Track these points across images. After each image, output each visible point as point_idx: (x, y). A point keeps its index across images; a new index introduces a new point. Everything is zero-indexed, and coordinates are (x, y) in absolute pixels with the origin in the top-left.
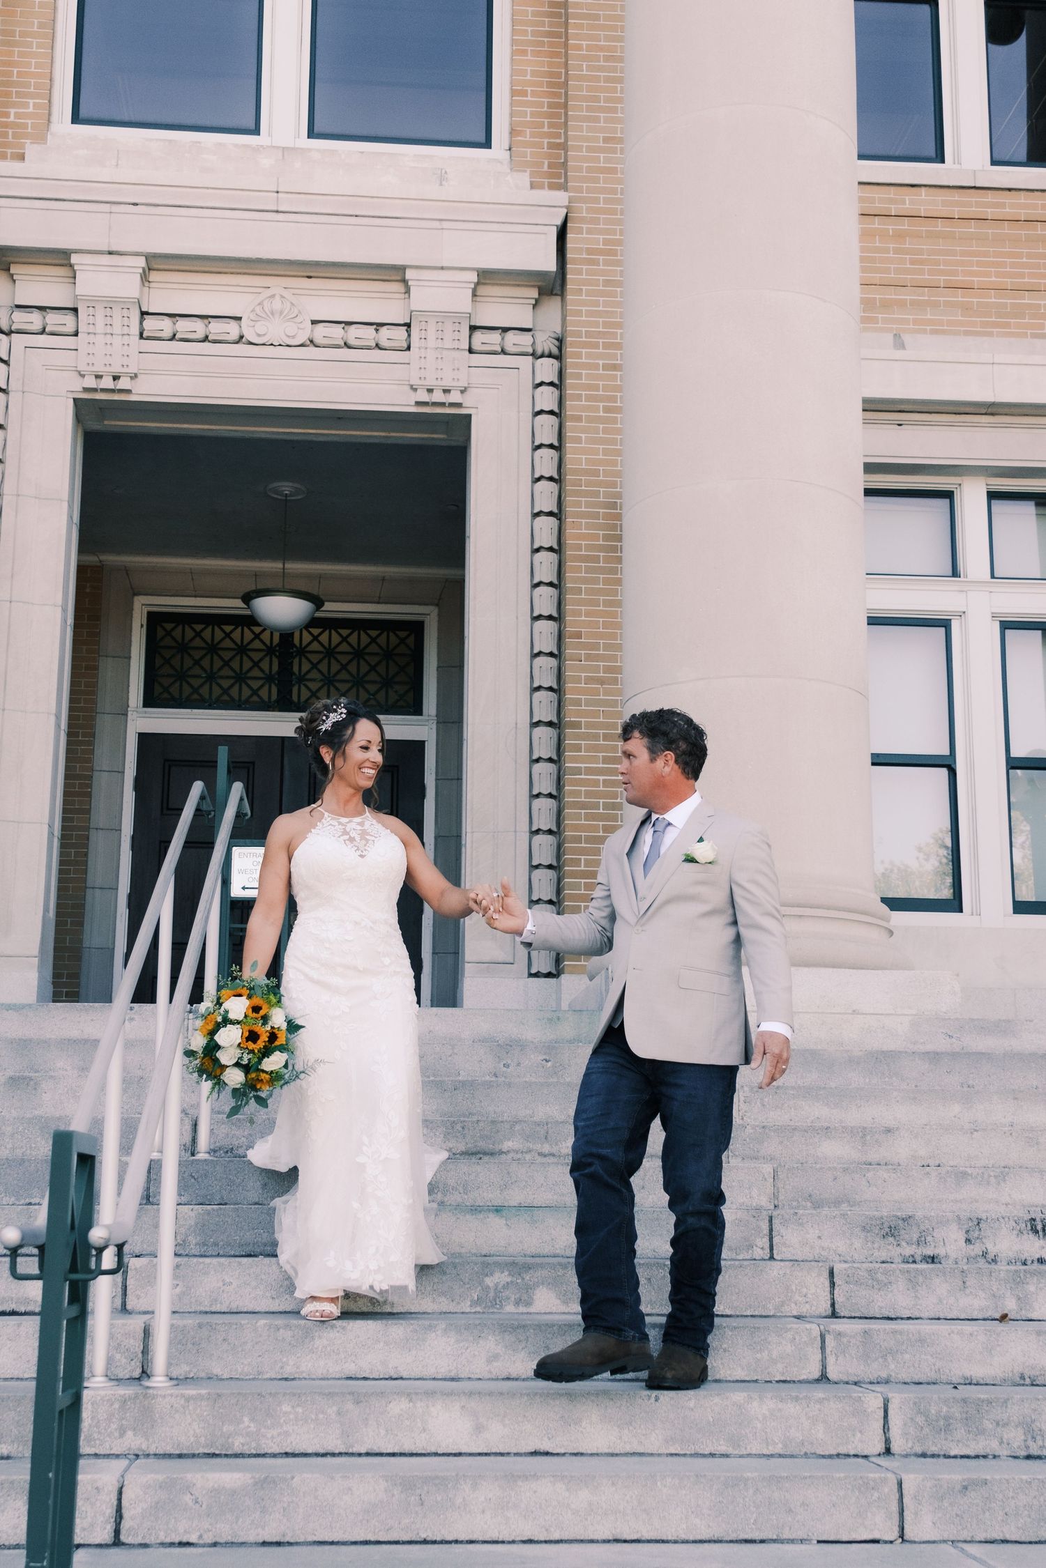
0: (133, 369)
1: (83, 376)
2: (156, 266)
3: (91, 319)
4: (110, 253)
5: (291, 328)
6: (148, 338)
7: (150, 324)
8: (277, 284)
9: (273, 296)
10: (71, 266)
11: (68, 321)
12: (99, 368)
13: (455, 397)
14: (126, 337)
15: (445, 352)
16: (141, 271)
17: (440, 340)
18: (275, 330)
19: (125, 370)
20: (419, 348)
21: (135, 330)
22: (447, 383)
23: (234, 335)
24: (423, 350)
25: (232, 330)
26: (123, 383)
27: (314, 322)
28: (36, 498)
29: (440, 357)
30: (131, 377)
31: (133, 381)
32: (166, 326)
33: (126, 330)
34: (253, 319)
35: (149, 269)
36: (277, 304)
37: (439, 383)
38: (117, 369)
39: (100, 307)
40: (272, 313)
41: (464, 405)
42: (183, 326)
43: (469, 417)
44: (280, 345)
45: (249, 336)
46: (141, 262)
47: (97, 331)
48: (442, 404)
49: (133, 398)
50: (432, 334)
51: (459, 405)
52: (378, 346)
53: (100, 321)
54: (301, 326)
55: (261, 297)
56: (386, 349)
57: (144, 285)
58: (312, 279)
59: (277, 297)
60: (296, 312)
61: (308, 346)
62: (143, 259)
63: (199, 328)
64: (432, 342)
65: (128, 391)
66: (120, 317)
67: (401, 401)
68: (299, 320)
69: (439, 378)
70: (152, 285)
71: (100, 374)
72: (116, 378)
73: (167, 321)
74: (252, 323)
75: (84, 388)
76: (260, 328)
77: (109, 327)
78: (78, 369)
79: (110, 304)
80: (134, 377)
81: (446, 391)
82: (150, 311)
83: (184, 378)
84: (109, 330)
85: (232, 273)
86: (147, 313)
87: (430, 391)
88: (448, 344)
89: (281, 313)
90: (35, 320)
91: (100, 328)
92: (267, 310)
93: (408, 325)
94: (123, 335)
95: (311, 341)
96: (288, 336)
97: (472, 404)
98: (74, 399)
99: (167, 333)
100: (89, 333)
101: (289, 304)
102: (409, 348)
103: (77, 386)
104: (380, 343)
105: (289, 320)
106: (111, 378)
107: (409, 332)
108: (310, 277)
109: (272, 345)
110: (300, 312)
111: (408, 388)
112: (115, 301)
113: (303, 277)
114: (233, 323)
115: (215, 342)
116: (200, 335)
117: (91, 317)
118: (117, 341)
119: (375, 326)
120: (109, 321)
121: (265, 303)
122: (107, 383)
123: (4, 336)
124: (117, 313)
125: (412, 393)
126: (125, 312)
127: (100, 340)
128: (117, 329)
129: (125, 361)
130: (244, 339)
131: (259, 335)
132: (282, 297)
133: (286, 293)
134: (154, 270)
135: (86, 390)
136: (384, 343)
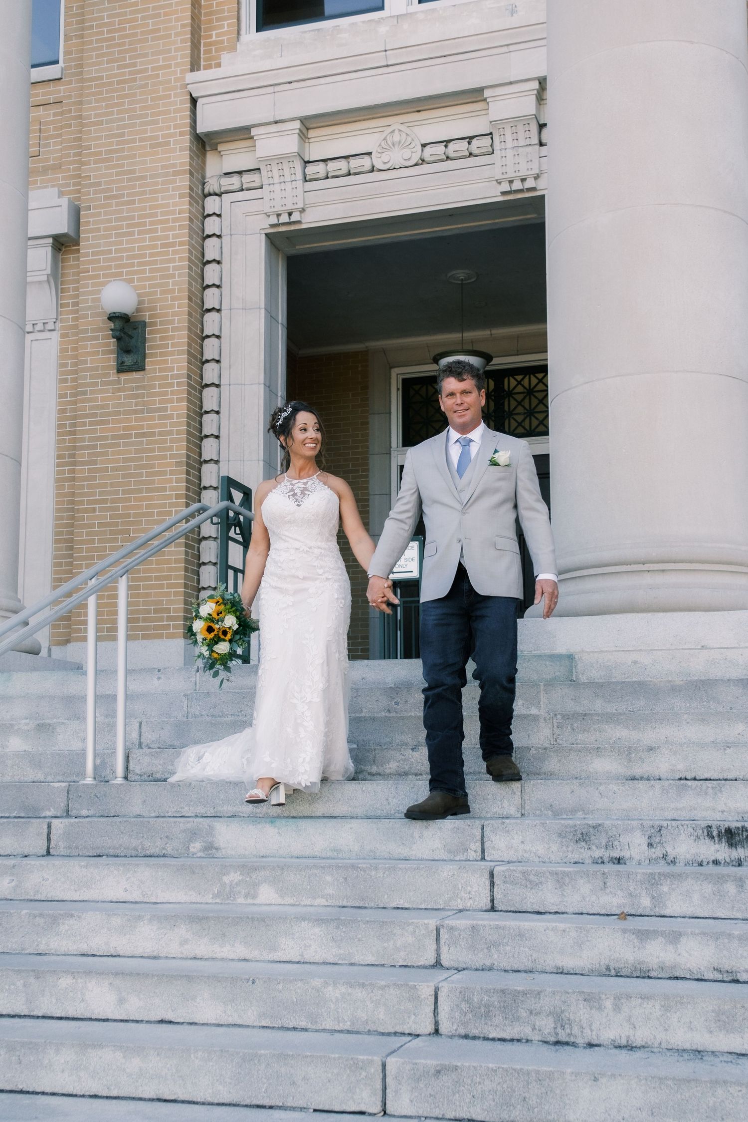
0: (300, 205)
1: (269, 216)
2: (311, 126)
3: (270, 174)
4: (276, 122)
5: (407, 153)
6: (311, 180)
7: (311, 170)
8: (395, 122)
9: (393, 131)
10: (252, 138)
11: (254, 177)
12: (278, 209)
13: (530, 183)
14: (294, 182)
15: (520, 150)
16: (297, 131)
17: (515, 141)
18: (397, 157)
19: (296, 207)
20: (501, 150)
21: (299, 176)
22: (523, 173)
23: (368, 167)
24: (503, 151)
25: (366, 162)
26: (295, 217)
27: (424, 146)
28: (243, 309)
29: (516, 154)
30: (300, 211)
31: (302, 215)
32: (320, 169)
33: (293, 177)
34: (380, 151)
35: (308, 129)
36: (396, 137)
37: (518, 174)
38: (290, 207)
39: (274, 164)
40: (394, 145)
41: (538, 189)
42: (332, 166)
43: (543, 197)
44: (401, 168)
45: (379, 165)
46: (297, 125)
47: (275, 182)
48: (521, 191)
49: (304, 226)
50: (509, 137)
51: (534, 189)
52: (471, 154)
53: (276, 173)
54: (414, 150)
55: (384, 135)
56: (477, 156)
57: (305, 142)
58: (421, 112)
59: (397, 132)
60: (409, 139)
61: (421, 164)
62: (298, 122)
63: (342, 165)
64: (509, 144)
65: (299, 222)
66: (288, 169)
67: (491, 194)
68: (412, 146)
69: (517, 170)
70: (311, 140)
71: (279, 212)
72: (290, 214)
73: (322, 165)
74: (380, 155)
75: (270, 225)
76: (385, 157)
77: (282, 177)
78: (265, 212)
79: (280, 159)
80: (303, 211)
81: (523, 180)
82: (311, 160)
83: (337, 205)
84: (282, 179)
85: (364, 120)
86: (309, 162)
87: (511, 182)
88: (522, 142)
89: (400, 142)
90: (235, 181)
91: (276, 179)
92: (389, 142)
93: (491, 134)
94: (292, 181)
95: (423, 161)
96: (405, 160)
97: (543, 186)
98: (266, 234)
99: (322, 174)
100: (269, 185)
101: (404, 136)
102: (493, 153)
103: (264, 224)
104: (473, 152)
105: (405, 148)
106: (287, 214)
107: (492, 138)
108: (419, 111)
109: (395, 168)
110: (413, 140)
111: (495, 183)
112: (283, 157)
113: (414, 112)
114: (367, 158)
115: (355, 174)
116: (344, 171)
117: (270, 172)
118: (288, 186)
119: (468, 140)
120: (281, 172)
121: (388, 138)
122: (284, 218)
123: (217, 197)
124: (286, 166)
125: (498, 185)
126: (291, 164)
127: (277, 188)
128: (288, 178)
129: (295, 200)
130: (375, 169)
131: (385, 163)
132: (400, 130)
133: (402, 127)
134: (310, 129)
135: (272, 226)
136: (475, 151)
